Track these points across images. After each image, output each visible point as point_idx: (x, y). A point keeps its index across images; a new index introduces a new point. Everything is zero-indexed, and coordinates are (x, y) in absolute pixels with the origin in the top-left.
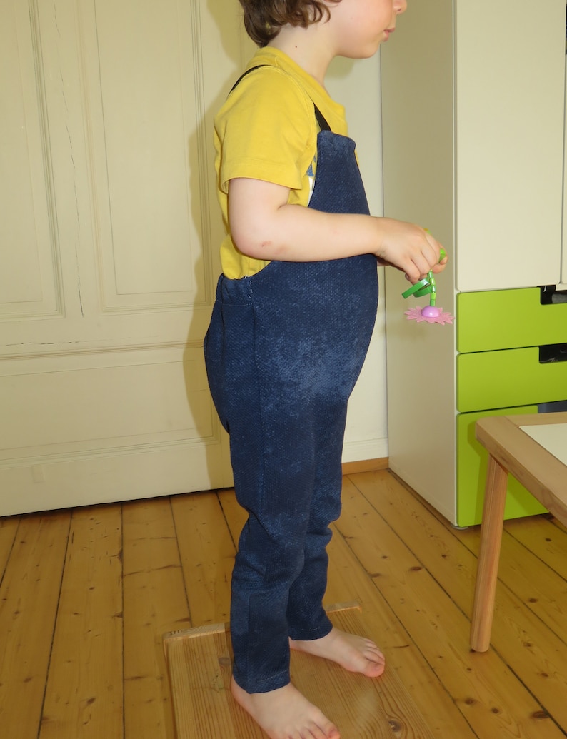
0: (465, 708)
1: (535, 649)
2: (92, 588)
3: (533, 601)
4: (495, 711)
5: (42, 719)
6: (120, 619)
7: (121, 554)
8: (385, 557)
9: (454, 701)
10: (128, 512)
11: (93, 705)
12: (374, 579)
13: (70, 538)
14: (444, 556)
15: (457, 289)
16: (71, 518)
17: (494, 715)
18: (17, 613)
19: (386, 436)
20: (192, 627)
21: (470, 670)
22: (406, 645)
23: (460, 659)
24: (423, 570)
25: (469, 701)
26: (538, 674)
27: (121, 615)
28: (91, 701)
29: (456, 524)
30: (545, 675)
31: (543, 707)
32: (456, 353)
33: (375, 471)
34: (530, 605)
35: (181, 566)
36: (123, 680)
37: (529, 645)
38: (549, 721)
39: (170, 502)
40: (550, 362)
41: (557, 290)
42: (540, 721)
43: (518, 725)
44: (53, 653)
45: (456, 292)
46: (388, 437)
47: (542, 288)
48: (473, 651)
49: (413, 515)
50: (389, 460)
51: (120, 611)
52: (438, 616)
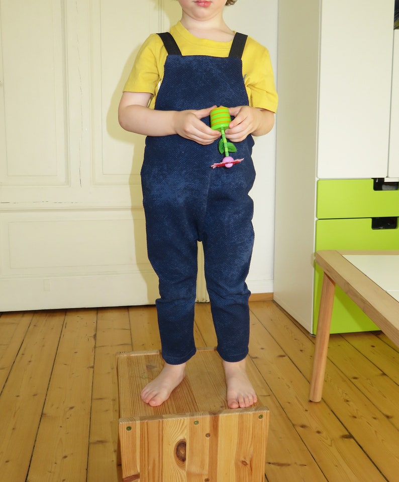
0: (300, 429)
1: (351, 403)
2: (76, 352)
3: (355, 378)
4: (319, 432)
5: (42, 414)
6: (92, 369)
7: (95, 336)
8: (262, 349)
9: (294, 425)
10: (101, 314)
11: (72, 410)
12: (253, 360)
13: (64, 325)
14: (301, 351)
15: (317, 177)
16: (65, 315)
17: (317, 434)
18: (30, 362)
19: (272, 278)
20: (133, 350)
21: (306, 410)
22: (268, 395)
23: (302, 405)
24: (287, 357)
25: (303, 426)
26: (350, 416)
27: (93, 367)
28: (72, 408)
29: (312, 333)
30: (355, 417)
31: (349, 433)
32: (316, 219)
33: (264, 301)
34: (354, 381)
35: (132, 345)
36: (92, 400)
37: (347, 401)
38: (352, 440)
39: (128, 311)
40: (380, 229)
41: (385, 181)
42: (346, 439)
43: (331, 441)
44: (51, 383)
45: (317, 179)
46: (273, 279)
47: (375, 179)
48: (311, 401)
49: (285, 327)
50: (274, 294)
51: (92, 365)
52: (291, 382)
